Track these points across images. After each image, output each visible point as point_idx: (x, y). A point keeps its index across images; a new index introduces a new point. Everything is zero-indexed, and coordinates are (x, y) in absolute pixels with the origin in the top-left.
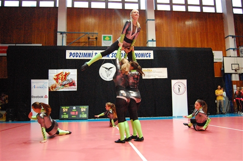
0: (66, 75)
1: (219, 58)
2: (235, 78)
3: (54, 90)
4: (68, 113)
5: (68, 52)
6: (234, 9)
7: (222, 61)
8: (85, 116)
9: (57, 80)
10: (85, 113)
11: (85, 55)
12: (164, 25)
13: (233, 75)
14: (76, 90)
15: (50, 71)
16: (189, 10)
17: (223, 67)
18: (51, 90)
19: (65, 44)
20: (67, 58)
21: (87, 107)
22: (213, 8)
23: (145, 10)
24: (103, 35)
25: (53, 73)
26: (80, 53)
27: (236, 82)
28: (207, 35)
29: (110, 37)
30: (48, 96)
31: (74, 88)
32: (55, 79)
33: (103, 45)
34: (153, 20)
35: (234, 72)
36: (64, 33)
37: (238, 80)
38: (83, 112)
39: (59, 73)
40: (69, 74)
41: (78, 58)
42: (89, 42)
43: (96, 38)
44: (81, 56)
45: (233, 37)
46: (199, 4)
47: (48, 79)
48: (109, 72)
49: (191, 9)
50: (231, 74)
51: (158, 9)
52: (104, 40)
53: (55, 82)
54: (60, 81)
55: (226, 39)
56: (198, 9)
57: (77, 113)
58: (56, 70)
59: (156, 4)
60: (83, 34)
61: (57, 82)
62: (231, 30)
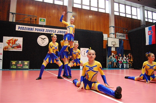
0: (15, 40)
1: (105, 38)
2: (113, 49)
3: (7, 50)
4: (15, 65)
5: (17, 26)
6: (115, 12)
7: (107, 40)
8: (27, 67)
9: (9, 43)
10: (27, 65)
11: (29, 29)
12: (77, 16)
13: (112, 48)
14: (22, 51)
15: (4, 37)
16: (91, 10)
17: (108, 43)
18: (5, 50)
19: (14, 21)
20: (16, 30)
21: (28, 62)
22: (104, 10)
23: (66, 6)
24: (40, 18)
25: (6, 39)
26: (26, 28)
27: (114, 52)
28: (100, 25)
29: (44, 20)
30: (2, 54)
31: (20, 50)
32: (7, 43)
33: (40, 24)
34: (71, 12)
35: (113, 46)
36: (15, 13)
37: (115, 50)
38: (26, 65)
39: (10, 39)
40: (17, 40)
41: (24, 30)
42: (31, 21)
43: (36, 20)
44: (26, 29)
45: (113, 27)
46: (97, 7)
47: (2, 42)
48: (43, 41)
49: (92, 9)
50: (111, 47)
51: (74, 6)
52: (40, 21)
53: (7, 45)
54: (11, 44)
55: (110, 28)
56: (96, 10)
57: (22, 65)
58: (8, 37)
59: (73, 3)
60: (27, 16)
61: (9, 45)
62: (112, 23)
